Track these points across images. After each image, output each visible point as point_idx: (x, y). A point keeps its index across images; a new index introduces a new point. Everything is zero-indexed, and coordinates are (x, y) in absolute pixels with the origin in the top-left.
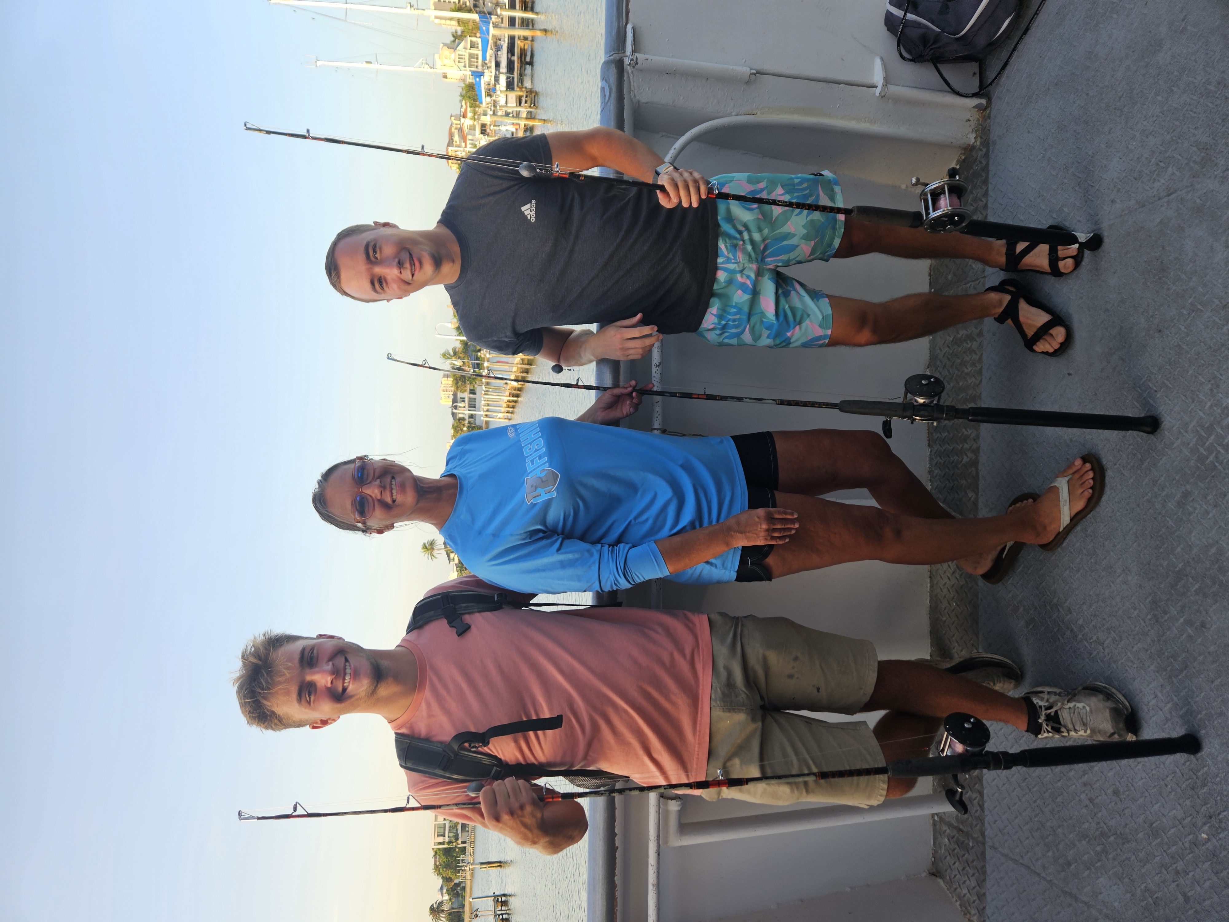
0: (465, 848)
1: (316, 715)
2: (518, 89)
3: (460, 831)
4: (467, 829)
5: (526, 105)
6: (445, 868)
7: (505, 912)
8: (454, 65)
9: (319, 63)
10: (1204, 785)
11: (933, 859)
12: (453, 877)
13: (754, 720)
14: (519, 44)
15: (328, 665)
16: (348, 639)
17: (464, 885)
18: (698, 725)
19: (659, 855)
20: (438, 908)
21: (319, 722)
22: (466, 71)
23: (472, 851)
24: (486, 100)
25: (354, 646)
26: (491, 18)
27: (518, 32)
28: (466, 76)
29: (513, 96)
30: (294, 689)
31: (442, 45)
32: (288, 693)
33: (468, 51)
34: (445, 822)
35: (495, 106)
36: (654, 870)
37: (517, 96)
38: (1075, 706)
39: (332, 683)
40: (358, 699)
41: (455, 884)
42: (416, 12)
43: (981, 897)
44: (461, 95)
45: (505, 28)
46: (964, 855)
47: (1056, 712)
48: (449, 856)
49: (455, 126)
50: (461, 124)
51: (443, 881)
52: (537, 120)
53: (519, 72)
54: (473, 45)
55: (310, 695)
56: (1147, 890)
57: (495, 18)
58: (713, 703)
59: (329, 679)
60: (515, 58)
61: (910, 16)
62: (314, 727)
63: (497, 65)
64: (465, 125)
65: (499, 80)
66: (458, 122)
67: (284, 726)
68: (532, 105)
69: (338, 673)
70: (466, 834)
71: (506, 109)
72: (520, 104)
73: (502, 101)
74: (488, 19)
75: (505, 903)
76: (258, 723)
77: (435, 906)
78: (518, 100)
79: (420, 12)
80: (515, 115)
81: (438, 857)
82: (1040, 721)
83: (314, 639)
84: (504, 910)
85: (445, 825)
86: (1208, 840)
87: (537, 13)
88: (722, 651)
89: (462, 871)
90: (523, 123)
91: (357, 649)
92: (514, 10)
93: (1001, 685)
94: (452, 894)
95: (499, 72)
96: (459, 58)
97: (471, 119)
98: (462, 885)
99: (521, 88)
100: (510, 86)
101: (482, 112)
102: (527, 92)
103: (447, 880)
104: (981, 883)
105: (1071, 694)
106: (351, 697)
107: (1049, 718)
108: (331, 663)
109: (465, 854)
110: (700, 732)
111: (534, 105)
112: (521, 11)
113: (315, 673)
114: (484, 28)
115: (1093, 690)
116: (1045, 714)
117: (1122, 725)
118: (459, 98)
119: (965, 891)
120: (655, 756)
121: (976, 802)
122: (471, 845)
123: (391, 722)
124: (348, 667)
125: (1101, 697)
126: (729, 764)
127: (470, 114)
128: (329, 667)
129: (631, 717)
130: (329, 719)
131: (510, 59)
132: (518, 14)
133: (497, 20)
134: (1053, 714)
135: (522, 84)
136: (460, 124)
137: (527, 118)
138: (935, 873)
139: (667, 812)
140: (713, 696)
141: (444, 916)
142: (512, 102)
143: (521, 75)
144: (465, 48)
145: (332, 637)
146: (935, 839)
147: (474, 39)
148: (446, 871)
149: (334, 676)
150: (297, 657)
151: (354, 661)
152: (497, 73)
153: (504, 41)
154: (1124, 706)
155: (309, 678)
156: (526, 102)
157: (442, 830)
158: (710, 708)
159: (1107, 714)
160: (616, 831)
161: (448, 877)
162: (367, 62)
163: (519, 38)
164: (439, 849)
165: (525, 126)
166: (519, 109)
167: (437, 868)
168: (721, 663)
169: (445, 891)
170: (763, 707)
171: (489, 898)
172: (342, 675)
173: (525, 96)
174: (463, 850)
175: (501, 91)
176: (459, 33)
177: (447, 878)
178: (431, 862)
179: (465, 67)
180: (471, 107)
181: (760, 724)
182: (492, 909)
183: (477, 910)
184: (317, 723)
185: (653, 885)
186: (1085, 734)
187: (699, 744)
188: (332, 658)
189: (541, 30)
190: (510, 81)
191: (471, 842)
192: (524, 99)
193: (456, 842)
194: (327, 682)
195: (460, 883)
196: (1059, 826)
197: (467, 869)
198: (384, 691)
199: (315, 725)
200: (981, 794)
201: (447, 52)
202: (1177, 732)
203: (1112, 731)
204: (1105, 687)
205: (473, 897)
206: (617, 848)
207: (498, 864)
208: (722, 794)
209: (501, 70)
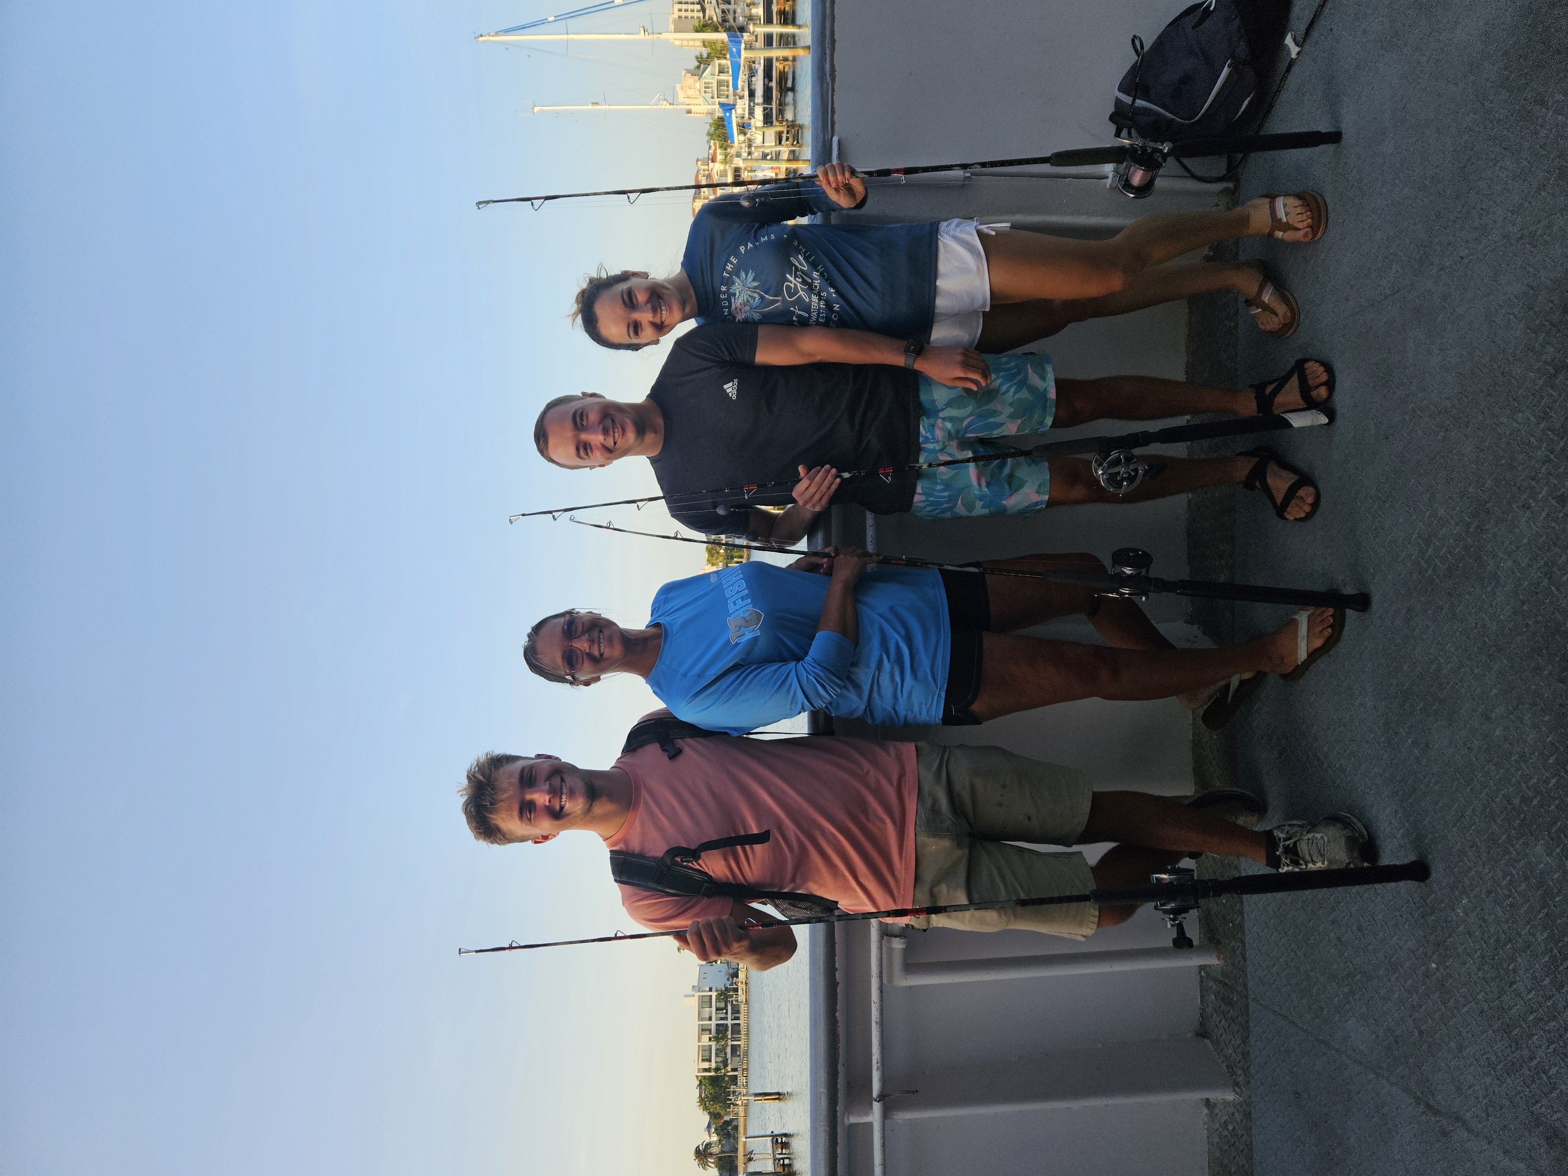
0: (736, 1076)
1: (537, 831)
2: (778, 124)
3: (729, 1056)
4: (738, 1053)
5: (788, 142)
6: (712, 1101)
7: (786, 1156)
8: (700, 97)
9: (536, 109)
10: (1432, 913)
11: (1201, 1019)
12: (722, 1113)
13: (959, 845)
14: (777, 66)
15: (546, 785)
16: (564, 759)
17: (736, 1123)
18: (904, 851)
19: (881, 992)
20: (705, 1150)
21: (541, 838)
22: (714, 104)
23: (745, 1081)
24: (738, 138)
25: (569, 766)
26: (742, 37)
27: (776, 53)
28: (714, 110)
29: (771, 133)
30: (516, 807)
31: (684, 72)
32: (510, 809)
33: (716, 77)
34: (711, 1043)
35: (750, 146)
36: (877, 1007)
37: (776, 132)
38: (1314, 836)
39: (550, 801)
40: (574, 817)
41: (726, 1121)
42: (651, 37)
43: (1246, 1055)
44: (708, 134)
45: (761, 49)
46: (1229, 1012)
47: (1295, 843)
48: (718, 1086)
49: (702, 172)
50: (710, 169)
51: (710, 1118)
52: (801, 162)
53: (778, 102)
54: (721, 71)
55: (530, 813)
56: (1389, 1029)
57: (748, 36)
58: (918, 829)
59: (547, 798)
60: (774, 84)
61: (1140, 103)
62: (536, 842)
63: (752, 94)
64: (715, 171)
65: (754, 113)
66: (706, 167)
67: (507, 841)
68: (795, 143)
69: (555, 792)
70: (736, 1059)
71: (763, 150)
72: (780, 143)
73: (758, 139)
74: (738, 37)
75: (785, 1145)
76: (484, 838)
77: (701, 1149)
78: (777, 136)
79: (656, 36)
80: (774, 158)
81: (703, 1087)
82: (1278, 853)
83: (532, 759)
84: (785, 1154)
85: (710, 1046)
86: (1437, 969)
87: (800, 27)
88: (928, 778)
89: (734, 1105)
90: (784, 166)
91: (572, 769)
92: (772, 26)
93: (1244, 818)
94: (722, 1134)
95: (754, 103)
96: (705, 88)
97: (722, 163)
98: (734, 1123)
99: (781, 122)
100: (768, 120)
101: (735, 154)
102: (788, 127)
103: (715, 1116)
104: (1245, 1040)
105: (1313, 827)
106: (568, 815)
107: (1287, 849)
108: (548, 783)
109: (736, 1084)
110: (906, 857)
111: (798, 142)
112: (779, 26)
113: (533, 793)
114: (734, 50)
115: (1334, 819)
116: (1284, 846)
117: (1356, 854)
118: (707, 138)
119: (1230, 1051)
120: (862, 880)
121: (1238, 952)
122: (743, 1074)
123: (606, 839)
124: (564, 787)
125: (1339, 825)
126: (936, 890)
127: (720, 157)
128: (546, 787)
129: (838, 841)
130: (550, 835)
131: (768, 85)
132: (776, 29)
133: (751, 38)
134: (1291, 846)
135: (783, 117)
136: (708, 170)
137: (788, 160)
138: (1203, 1033)
139: (890, 950)
140: (918, 822)
141: (712, 1161)
142: (771, 141)
143: (782, 104)
144: (713, 74)
145: (549, 757)
146: (1202, 996)
147: (723, 62)
148: (713, 1105)
149: (551, 796)
150: (517, 775)
151: (570, 781)
152: (752, 104)
153: (760, 63)
154: (1360, 833)
155: (529, 797)
156: (787, 139)
157: (707, 1053)
158: (915, 834)
159: (1343, 841)
160: (836, 966)
161: (716, 1112)
162: (593, 104)
163: (777, 59)
164: (704, 1077)
165: (786, 170)
166: (778, 148)
167: (702, 1101)
168: (926, 789)
169: (713, 1130)
170: (970, 835)
171: (766, 1138)
172: (559, 793)
173: (785, 132)
174: (734, 1079)
175: (756, 128)
176: (705, 56)
177: (714, 1113)
178: (694, 1093)
179: (712, 98)
180: (721, 147)
181: (967, 851)
182: (770, 1151)
183: (751, 1153)
184: (538, 838)
185: (876, 1023)
186: (1324, 866)
187: (905, 869)
188: (549, 778)
189: (803, 48)
190: (767, 114)
191: (743, 1070)
192: (784, 136)
193: (725, 1068)
194: (545, 801)
195: (732, 1120)
196: (1312, 970)
197: (739, 1102)
198: (599, 809)
199: (537, 840)
200: (1243, 942)
201: (690, 80)
202: (1406, 858)
203: (1348, 861)
204: (1346, 817)
205: (748, 1135)
206: (838, 983)
207: (777, 1097)
208: (931, 922)
209: (756, 101)
